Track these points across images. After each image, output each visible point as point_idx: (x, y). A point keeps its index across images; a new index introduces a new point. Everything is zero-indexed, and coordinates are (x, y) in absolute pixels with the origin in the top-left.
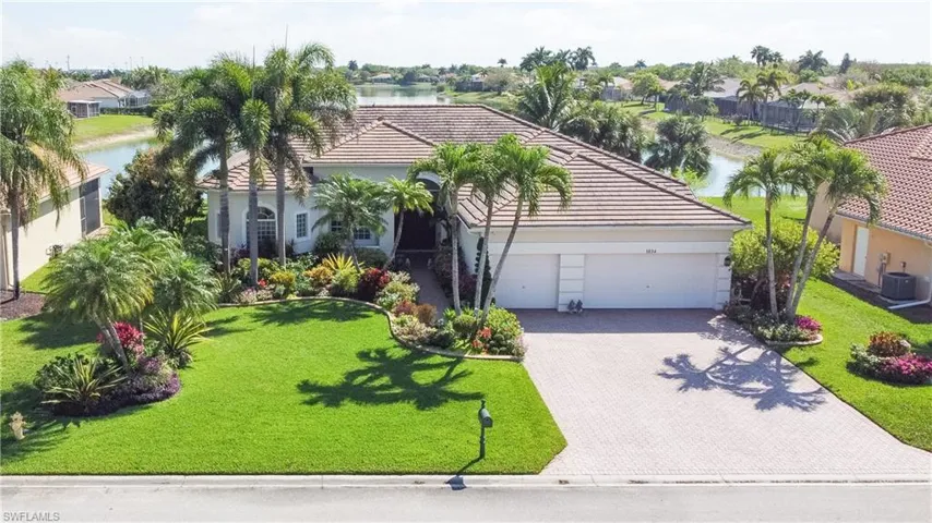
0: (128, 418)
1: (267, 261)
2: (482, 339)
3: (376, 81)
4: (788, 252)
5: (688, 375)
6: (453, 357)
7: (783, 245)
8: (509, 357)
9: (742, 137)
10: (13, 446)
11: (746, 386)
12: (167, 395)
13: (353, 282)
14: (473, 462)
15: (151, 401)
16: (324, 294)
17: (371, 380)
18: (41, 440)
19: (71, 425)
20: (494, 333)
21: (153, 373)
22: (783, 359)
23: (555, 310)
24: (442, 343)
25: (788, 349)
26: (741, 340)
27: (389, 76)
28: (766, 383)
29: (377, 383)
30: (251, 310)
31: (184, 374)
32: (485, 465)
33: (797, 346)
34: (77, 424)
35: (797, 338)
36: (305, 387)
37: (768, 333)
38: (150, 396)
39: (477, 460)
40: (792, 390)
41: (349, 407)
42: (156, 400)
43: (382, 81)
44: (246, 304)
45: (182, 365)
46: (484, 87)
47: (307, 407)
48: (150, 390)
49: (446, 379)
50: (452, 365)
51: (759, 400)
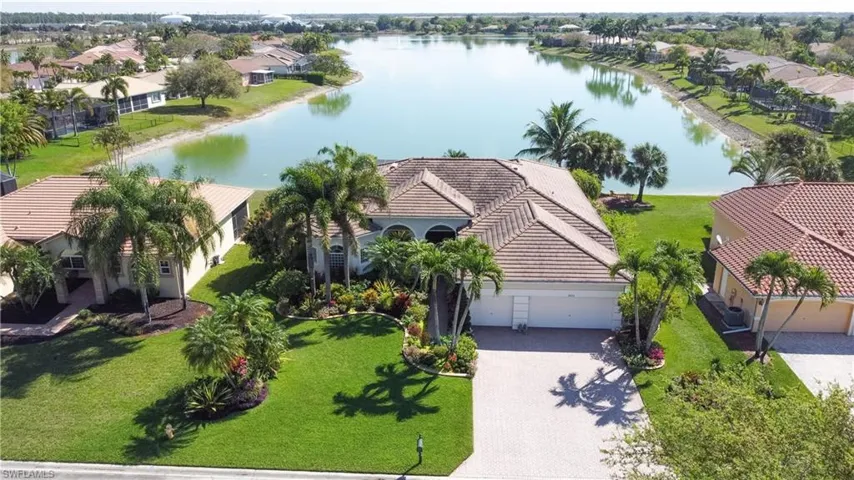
0: (233, 421)
1: (338, 285)
2: (451, 362)
3: (487, 31)
4: (650, 307)
5: (568, 393)
6: (431, 374)
7: (649, 302)
8: (465, 375)
9: (731, 114)
10: (168, 443)
11: (599, 404)
12: (257, 403)
13: (389, 303)
14: (414, 466)
15: (248, 408)
16: (371, 311)
17: (378, 393)
18: (183, 438)
19: (200, 427)
20: (459, 358)
21: (251, 389)
22: (632, 381)
23: (511, 327)
24: (428, 361)
25: (639, 371)
26: (614, 361)
27: (495, 27)
28: (611, 403)
29: (380, 397)
30: (323, 323)
31: (272, 384)
32: (420, 469)
33: (646, 370)
34: (204, 426)
35: (647, 364)
36: (339, 398)
37: (629, 360)
38: (248, 405)
39: (417, 465)
40: (625, 409)
41: (359, 417)
42: (251, 407)
43: (491, 31)
44: (321, 319)
45: (272, 377)
46: (563, 44)
47: (334, 416)
48: (248, 400)
49: (422, 394)
50: (428, 381)
51: (600, 417)
